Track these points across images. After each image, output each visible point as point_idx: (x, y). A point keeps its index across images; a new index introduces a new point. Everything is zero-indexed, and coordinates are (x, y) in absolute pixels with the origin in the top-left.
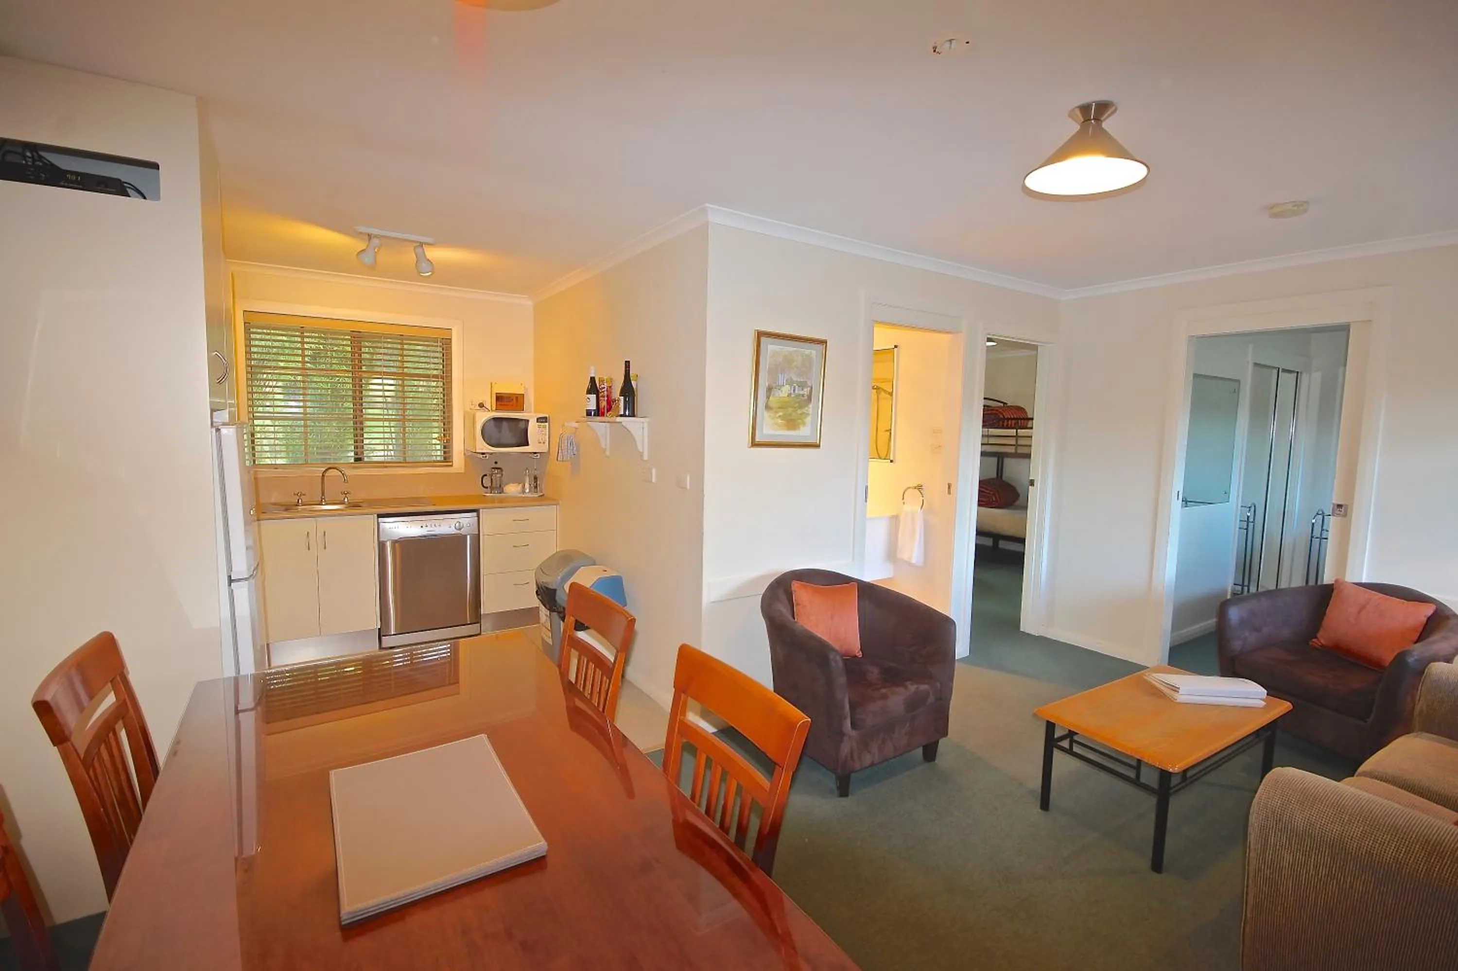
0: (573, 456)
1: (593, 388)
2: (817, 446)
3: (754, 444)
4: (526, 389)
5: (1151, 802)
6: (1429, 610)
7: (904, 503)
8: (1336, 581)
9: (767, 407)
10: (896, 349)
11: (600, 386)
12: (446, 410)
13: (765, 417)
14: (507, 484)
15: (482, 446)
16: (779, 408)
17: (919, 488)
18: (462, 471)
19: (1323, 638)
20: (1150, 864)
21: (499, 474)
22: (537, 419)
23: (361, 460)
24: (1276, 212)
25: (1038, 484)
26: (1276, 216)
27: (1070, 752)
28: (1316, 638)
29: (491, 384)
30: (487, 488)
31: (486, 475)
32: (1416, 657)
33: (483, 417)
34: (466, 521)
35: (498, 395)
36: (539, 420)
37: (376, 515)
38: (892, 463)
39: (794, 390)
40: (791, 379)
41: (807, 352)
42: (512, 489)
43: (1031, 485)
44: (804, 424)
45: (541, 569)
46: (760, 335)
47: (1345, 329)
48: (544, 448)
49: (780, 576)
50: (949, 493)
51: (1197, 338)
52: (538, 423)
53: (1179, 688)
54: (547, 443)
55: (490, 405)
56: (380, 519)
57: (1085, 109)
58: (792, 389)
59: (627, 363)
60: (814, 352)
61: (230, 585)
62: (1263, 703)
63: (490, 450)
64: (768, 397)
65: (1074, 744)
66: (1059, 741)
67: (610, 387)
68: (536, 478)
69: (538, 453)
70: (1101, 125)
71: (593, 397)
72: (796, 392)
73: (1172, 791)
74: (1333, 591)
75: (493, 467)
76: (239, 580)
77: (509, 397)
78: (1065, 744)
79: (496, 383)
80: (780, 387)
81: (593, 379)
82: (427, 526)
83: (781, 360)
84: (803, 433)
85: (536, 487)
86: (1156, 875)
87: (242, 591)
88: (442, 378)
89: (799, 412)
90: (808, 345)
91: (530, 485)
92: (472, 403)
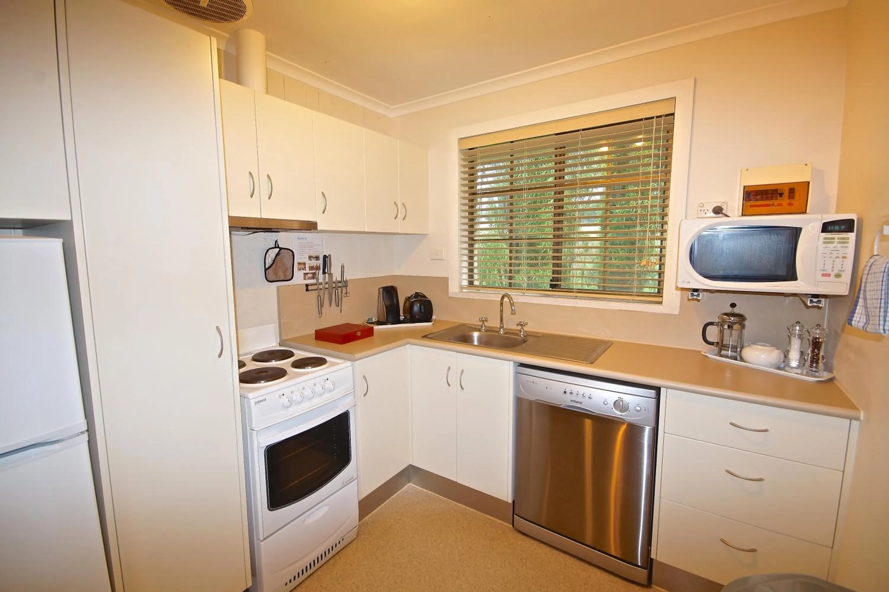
21: (738, 324)
22: (826, 225)
23: (557, 287)
30: (712, 344)
31: (712, 324)
34: (634, 400)
35: (750, 190)
36: (829, 228)
37: (512, 364)
42: (761, 356)
48: (841, 288)
52: (824, 235)
54: (849, 276)
55: (734, 209)
68: (816, 343)
75: (727, 311)
77: (776, 190)
85: (814, 361)
91: (802, 353)
92: (703, 209)
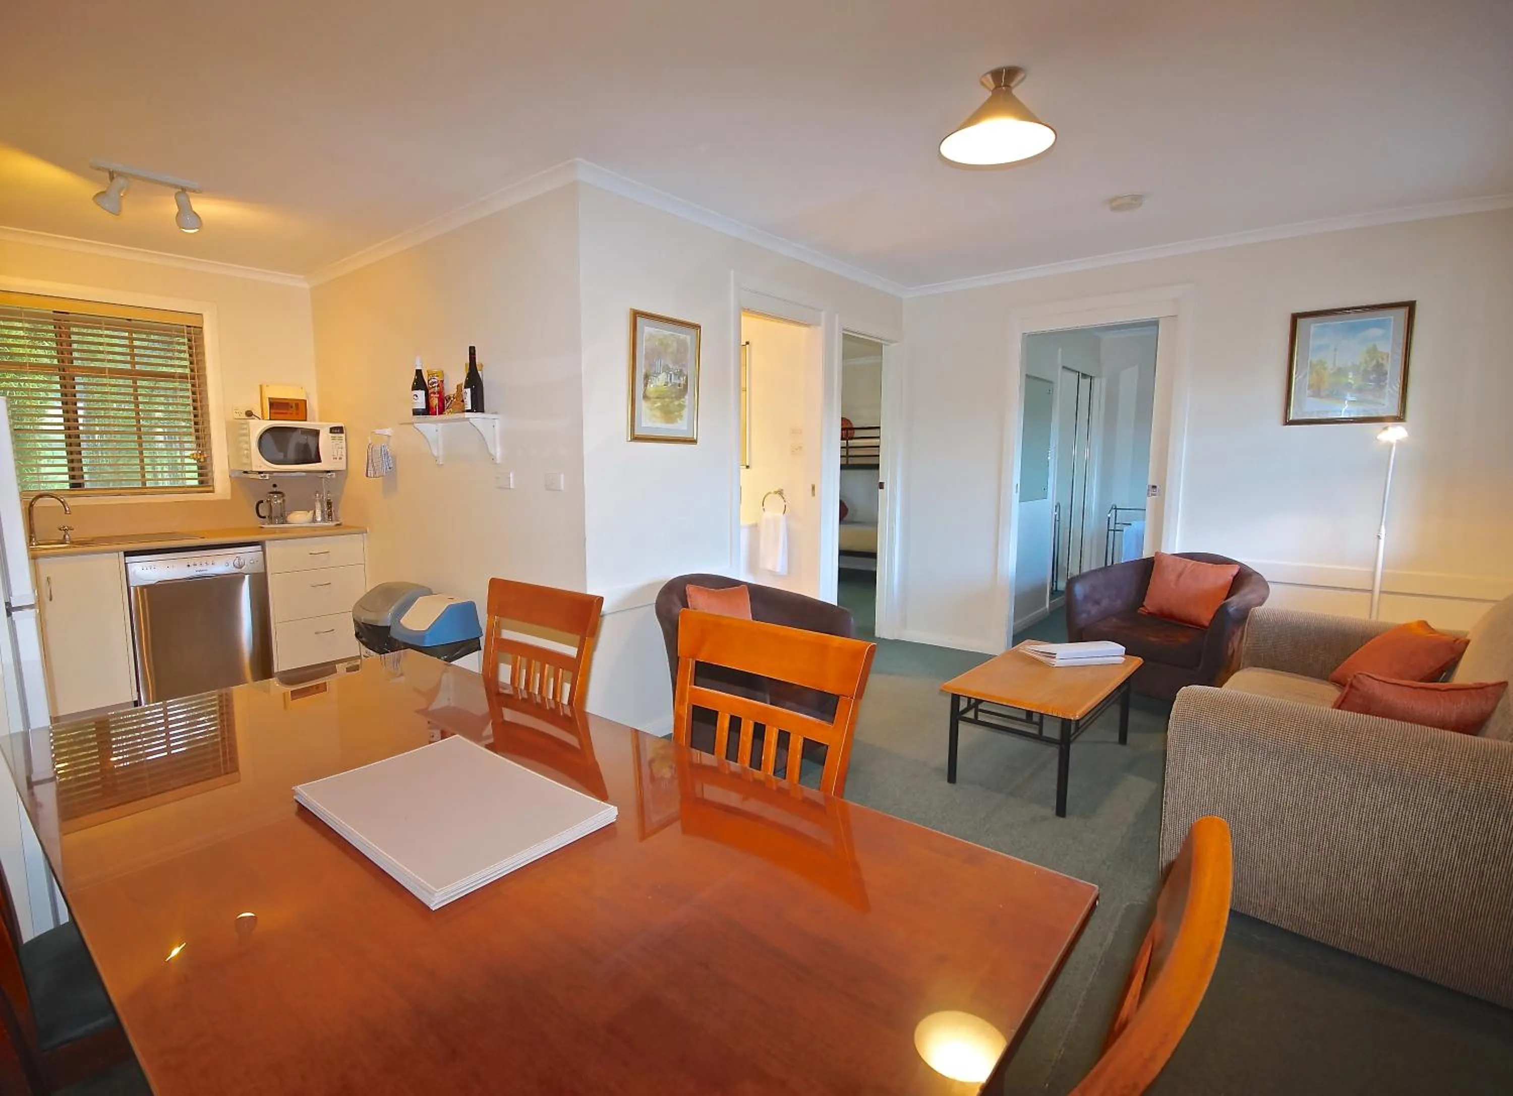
0: (389, 470)
1: (419, 383)
2: (694, 442)
3: (636, 439)
4: (307, 395)
5: (1053, 752)
6: (1234, 570)
7: (764, 509)
8: (1157, 553)
9: (645, 397)
10: (747, 346)
11: (429, 381)
12: (199, 419)
13: (643, 406)
14: (291, 512)
15: (259, 463)
16: (657, 398)
17: (780, 493)
18: (229, 498)
19: (1150, 604)
20: (1054, 811)
21: (280, 499)
22: (331, 429)
23: (80, 487)
24: (1118, 204)
25: (887, 486)
26: (1114, 209)
27: (975, 721)
28: (1143, 606)
29: (261, 387)
30: (264, 517)
31: (262, 502)
32: (1235, 607)
33: (259, 426)
34: (248, 557)
35: (272, 401)
36: (333, 431)
37: (122, 554)
38: (748, 470)
39: (671, 379)
40: (667, 365)
41: (682, 336)
42: (299, 518)
43: (881, 488)
44: (681, 416)
45: (362, 605)
46: (636, 315)
47: (1155, 323)
48: (341, 466)
49: (668, 583)
50: (814, 495)
51: (1029, 336)
52: (331, 435)
53: (1055, 654)
54: (344, 458)
55: (261, 414)
56: (127, 558)
57: (996, 74)
58: (669, 378)
59: (472, 351)
60: (688, 338)
61: (9, 614)
62: (1123, 659)
63: (270, 467)
64: (646, 385)
65: (980, 713)
66: (963, 714)
67: (442, 381)
68: (329, 503)
69: (332, 471)
70: (1011, 92)
71: (421, 394)
72: (673, 381)
73: (1072, 738)
74: (1154, 562)
75: (270, 491)
76: (20, 608)
77: (287, 404)
78: (970, 715)
79: (267, 386)
80: (657, 374)
81: (419, 372)
82: (195, 565)
83: (657, 343)
84: (680, 427)
85: (330, 515)
86: (1061, 819)
87: (26, 623)
88: (193, 378)
89: (676, 403)
90: (684, 329)
91: (322, 512)
92: (237, 411)
